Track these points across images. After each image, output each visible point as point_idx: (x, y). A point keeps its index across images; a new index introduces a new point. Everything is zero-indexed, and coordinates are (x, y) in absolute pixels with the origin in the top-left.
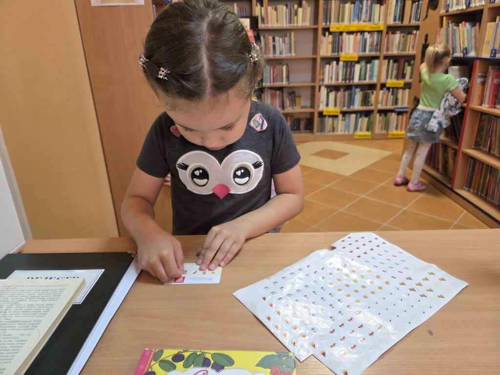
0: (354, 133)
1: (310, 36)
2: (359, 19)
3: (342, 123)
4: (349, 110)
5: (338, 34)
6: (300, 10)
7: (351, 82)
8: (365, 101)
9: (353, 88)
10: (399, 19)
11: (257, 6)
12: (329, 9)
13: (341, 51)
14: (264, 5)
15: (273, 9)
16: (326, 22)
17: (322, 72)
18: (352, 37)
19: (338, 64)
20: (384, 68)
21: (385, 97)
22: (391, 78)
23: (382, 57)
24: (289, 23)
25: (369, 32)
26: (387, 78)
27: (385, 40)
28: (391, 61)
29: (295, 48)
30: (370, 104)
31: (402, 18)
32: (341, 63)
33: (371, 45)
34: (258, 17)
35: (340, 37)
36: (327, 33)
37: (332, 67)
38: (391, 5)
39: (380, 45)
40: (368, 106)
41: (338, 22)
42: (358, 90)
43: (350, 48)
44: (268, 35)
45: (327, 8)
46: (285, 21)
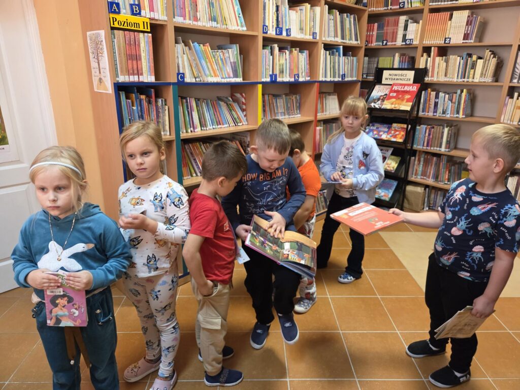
6: (480, 62)
15: (442, 60)
44: (431, 91)
46: (456, 75)
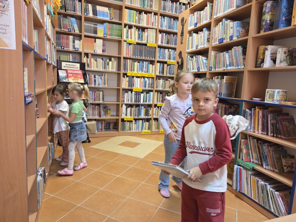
0: (142, 131)
1: (116, 77)
2: (142, 71)
3: (135, 125)
4: (138, 118)
5: (131, 77)
6: (110, 63)
7: (139, 103)
8: (147, 113)
9: (140, 106)
10: (162, 73)
11: (85, 57)
12: (126, 64)
13: (134, 86)
14: (89, 57)
15: (94, 60)
16: (125, 70)
17: (123, 97)
18: (139, 79)
19: (131, 93)
20: (156, 96)
21: (157, 111)
22: (159, 102)
23: (154, 91)
24: (104, 69)
25: (147, 78)
26: (157, 101)
27: (155, 82)
28: (159, 93)
29: (107, 82)
30: (149, 115)
31: (163, 73)
32: (133, 93)
33: (149, 84)
34: (85, 63)
35: (133, 78)
36: (126, 76)
37: (129, 94)
38: (158, 65)
39: (153, 84)
40: (149, 116)
41: (131, 71)
42: (143, 107)
43: (138, 85)
44: (91, 74)
45: (125, 63)
46: (102, 67)
